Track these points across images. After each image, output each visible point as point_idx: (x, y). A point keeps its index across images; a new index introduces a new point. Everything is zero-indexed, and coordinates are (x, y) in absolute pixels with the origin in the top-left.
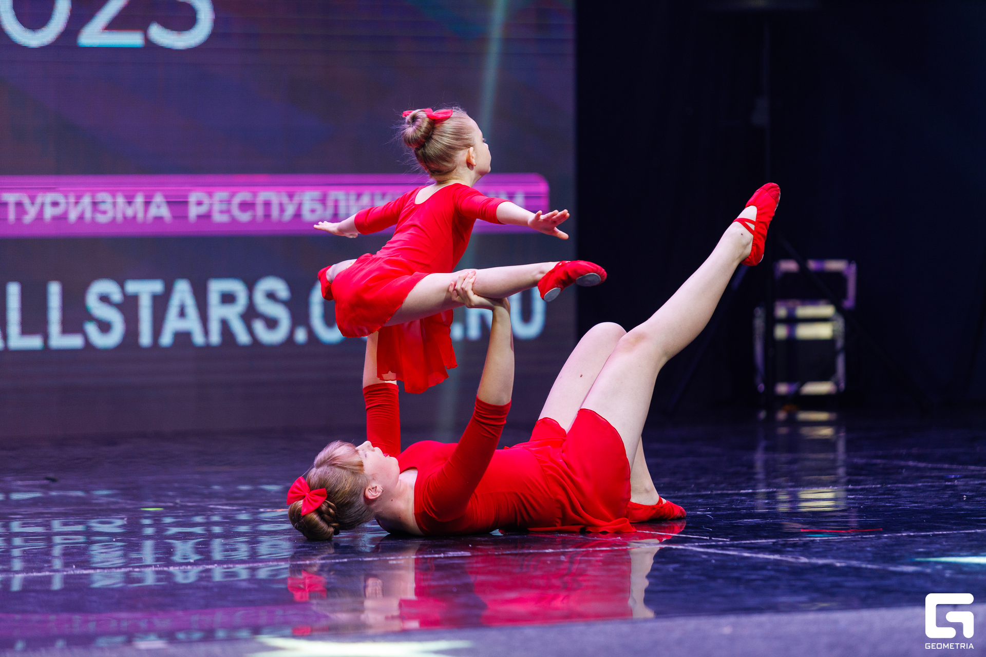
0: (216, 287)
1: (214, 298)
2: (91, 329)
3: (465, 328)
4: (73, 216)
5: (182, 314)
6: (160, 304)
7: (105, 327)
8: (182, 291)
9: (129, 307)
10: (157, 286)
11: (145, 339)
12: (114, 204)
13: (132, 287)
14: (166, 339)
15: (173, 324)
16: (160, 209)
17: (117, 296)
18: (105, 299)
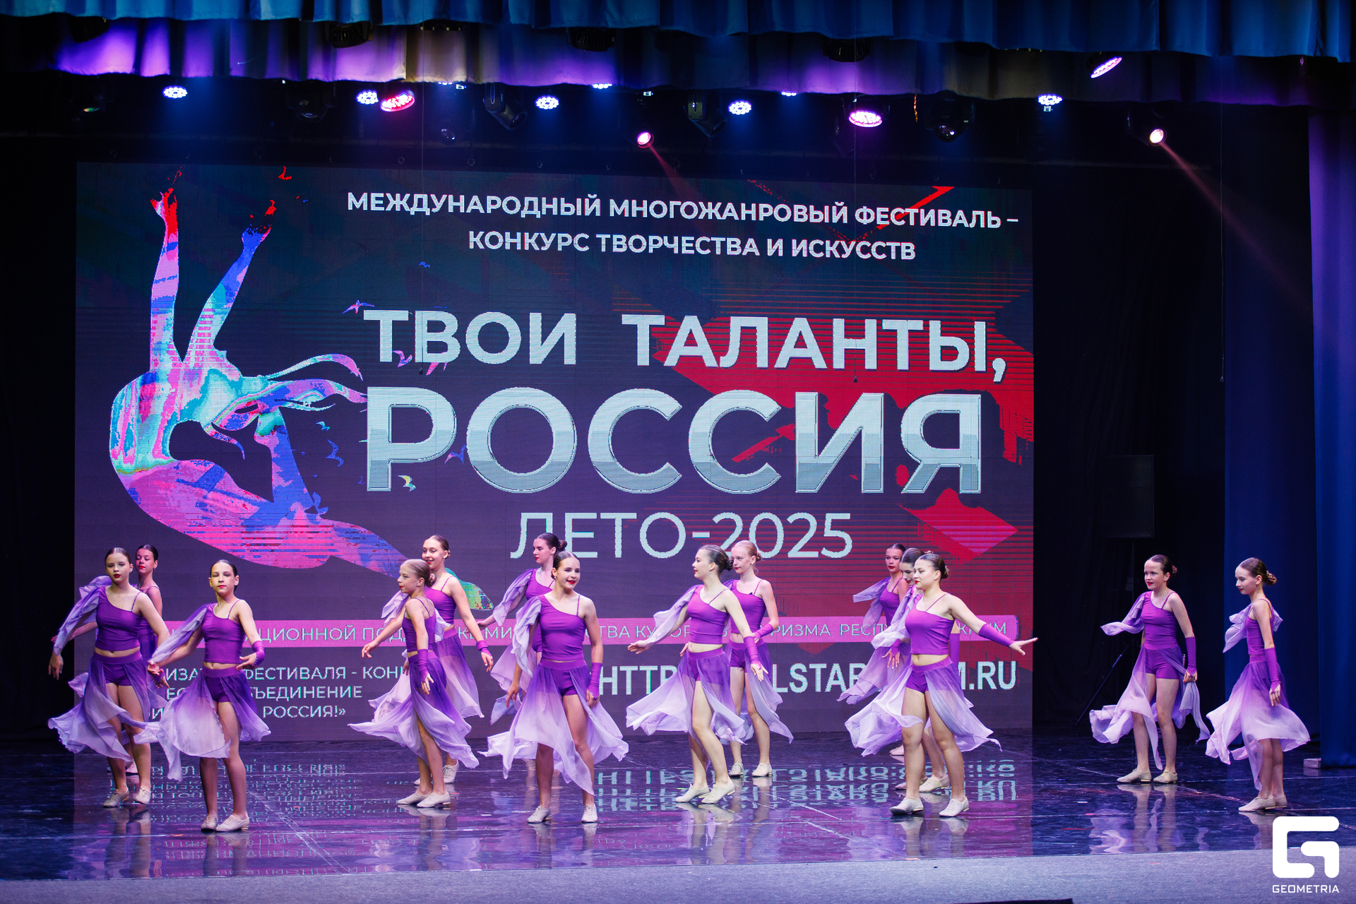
0: (852, 666)
1: (852, 672)
2: (792, 685)
3: (976, 686)
4: (784, 634)
5: (836, 678)
6: (826, 674)
7: (799, 684)
8: (836, 668)
9: (810, 675)
10: (824, 666)
11: (818, 689)
12: (804, 627)
13: (812, 666)
14: (828, 689)
15: (831, 682)
16: (825, 630)
17: (804, 669)
18: (798, 671)
